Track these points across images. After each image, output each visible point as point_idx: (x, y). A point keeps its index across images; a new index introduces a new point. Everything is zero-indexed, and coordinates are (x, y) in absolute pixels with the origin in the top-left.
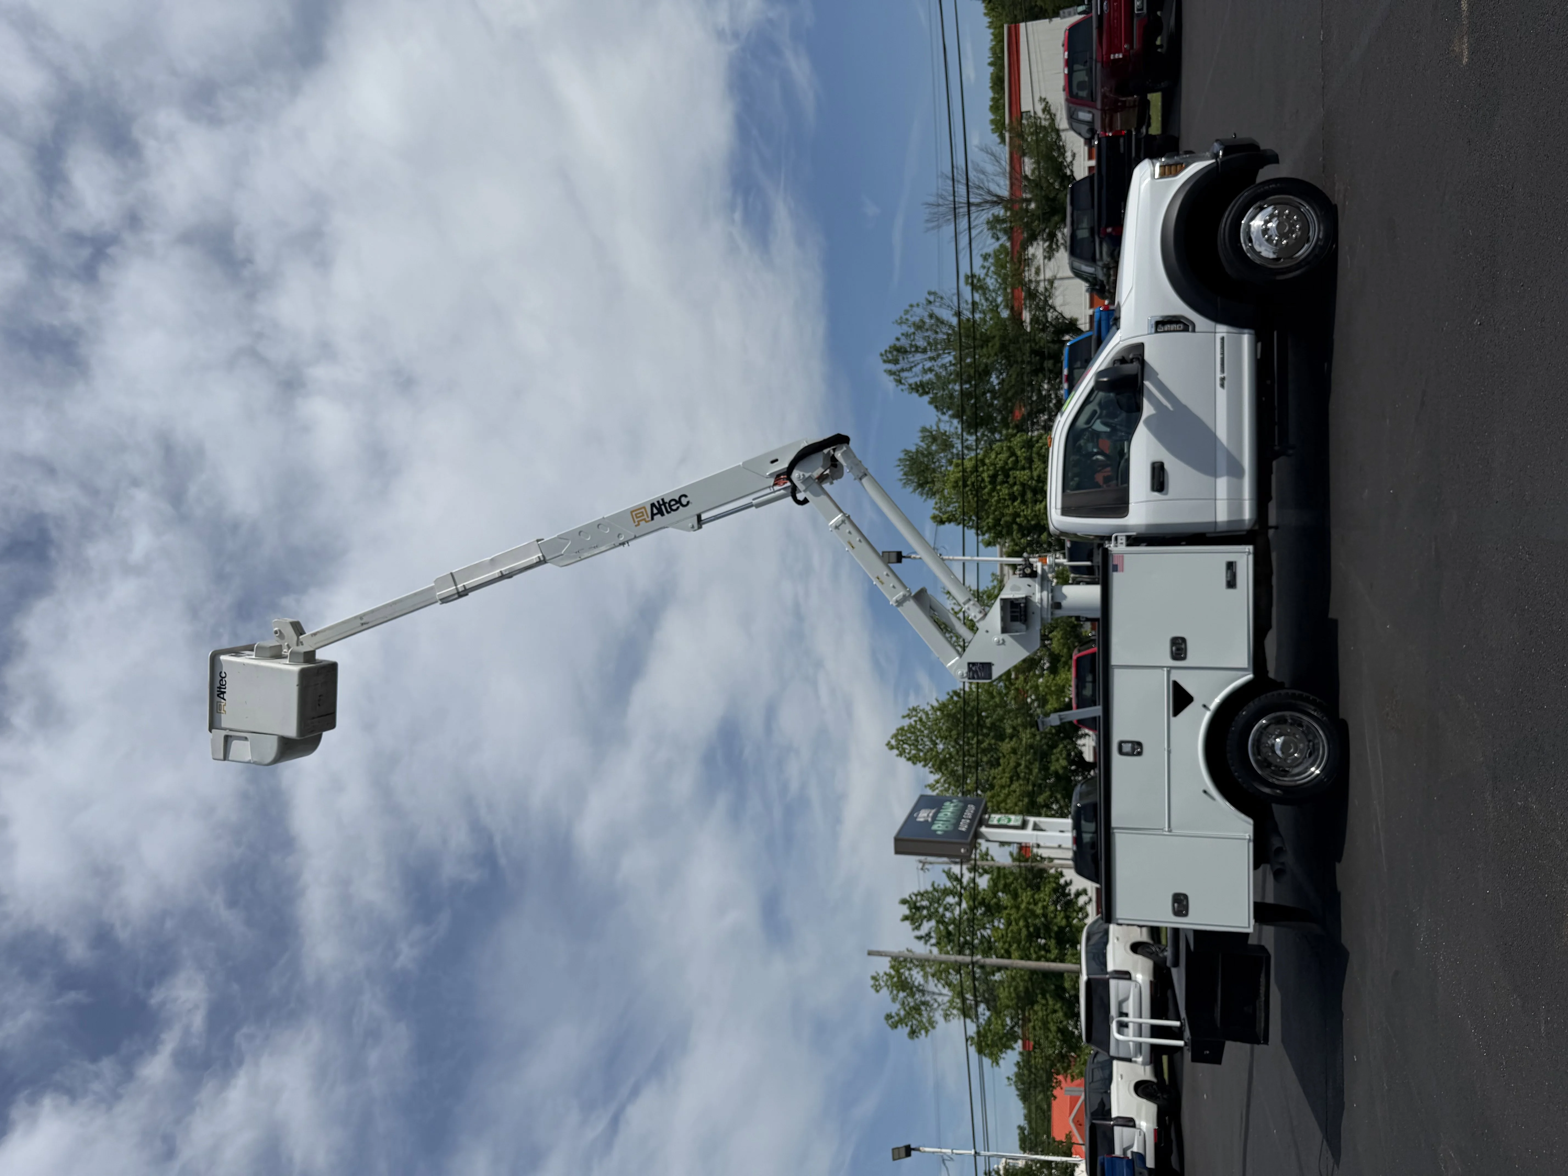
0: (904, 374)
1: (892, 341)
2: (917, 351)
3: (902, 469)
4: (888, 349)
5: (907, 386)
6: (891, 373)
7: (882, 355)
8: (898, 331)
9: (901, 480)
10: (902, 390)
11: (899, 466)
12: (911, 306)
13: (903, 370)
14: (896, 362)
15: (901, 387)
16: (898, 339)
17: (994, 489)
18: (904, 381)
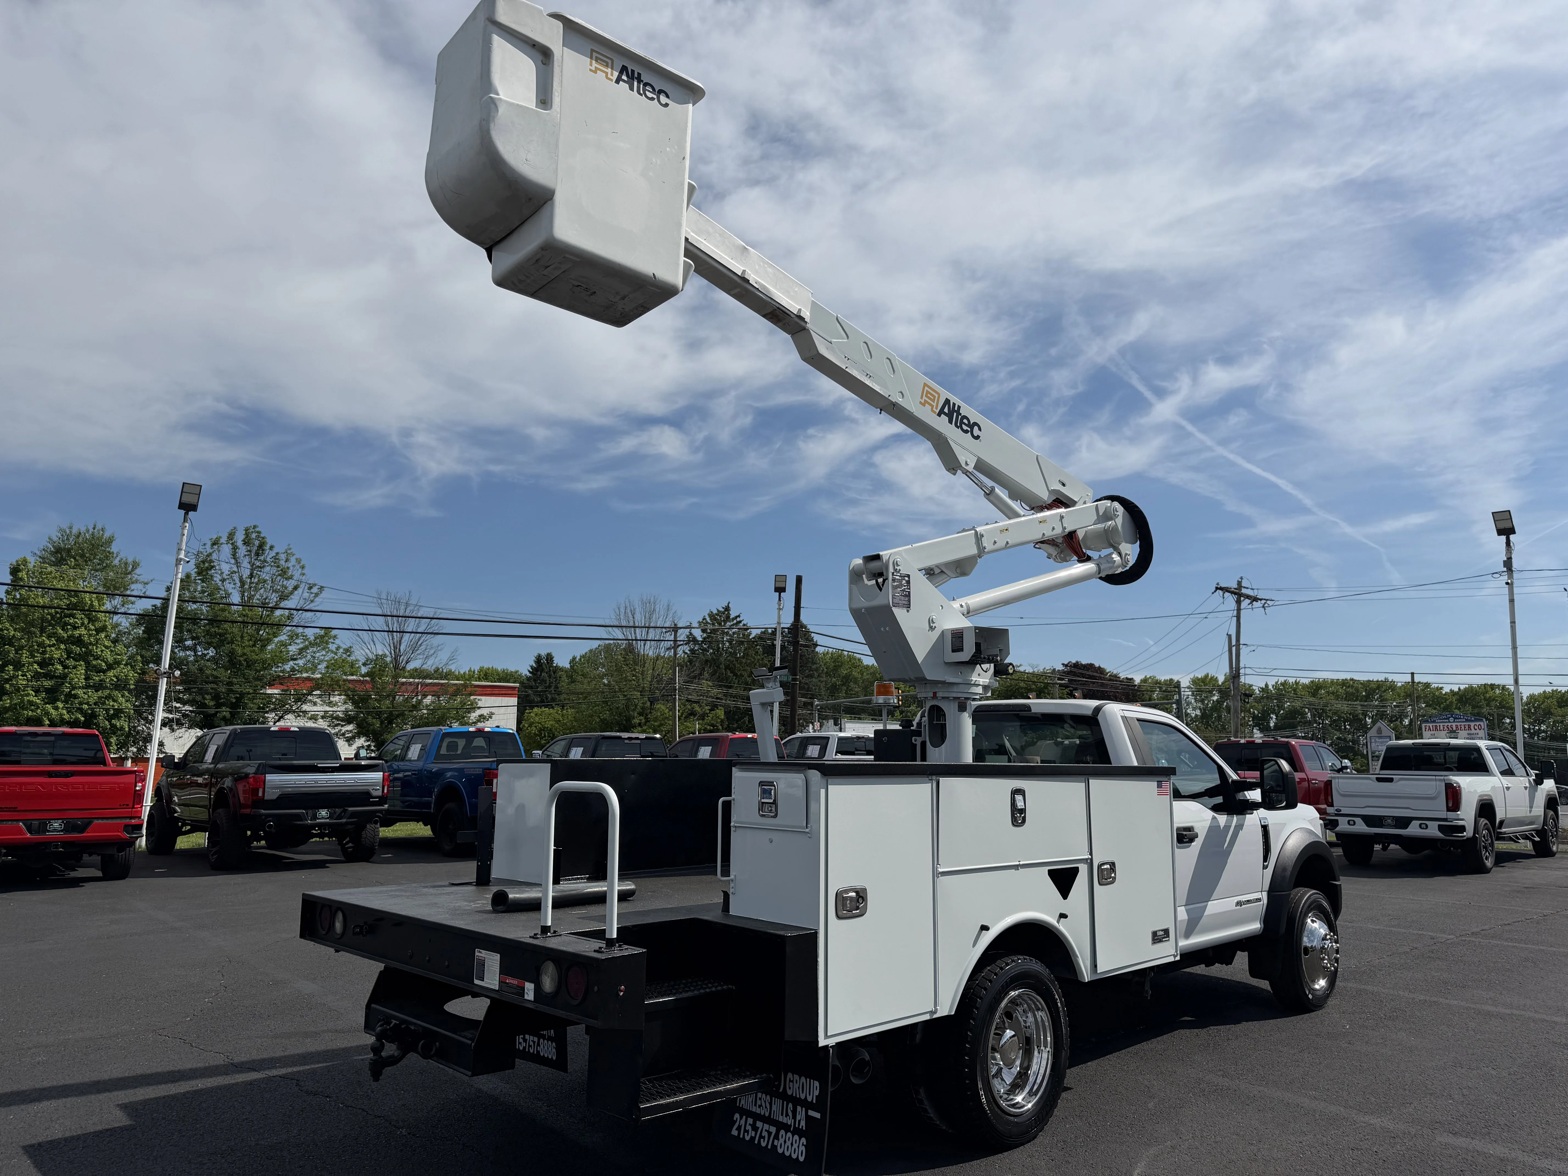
0: (226, 549)
1: (269, 542)
2: (253, 567)
3: (88, 531)
4: (262, 535)
5: (209, 550)
6: (231, 536)
7: (255, 527)
8: (280, 548)
9: (71, 528)
10: (205, 544)
11: (94, 529)
12: (303, 567)
13: (235, 548)
14: (246, 542)
15: (209, 544)
16: (271, 548)
17: (60, 640)
18: (216, 547)
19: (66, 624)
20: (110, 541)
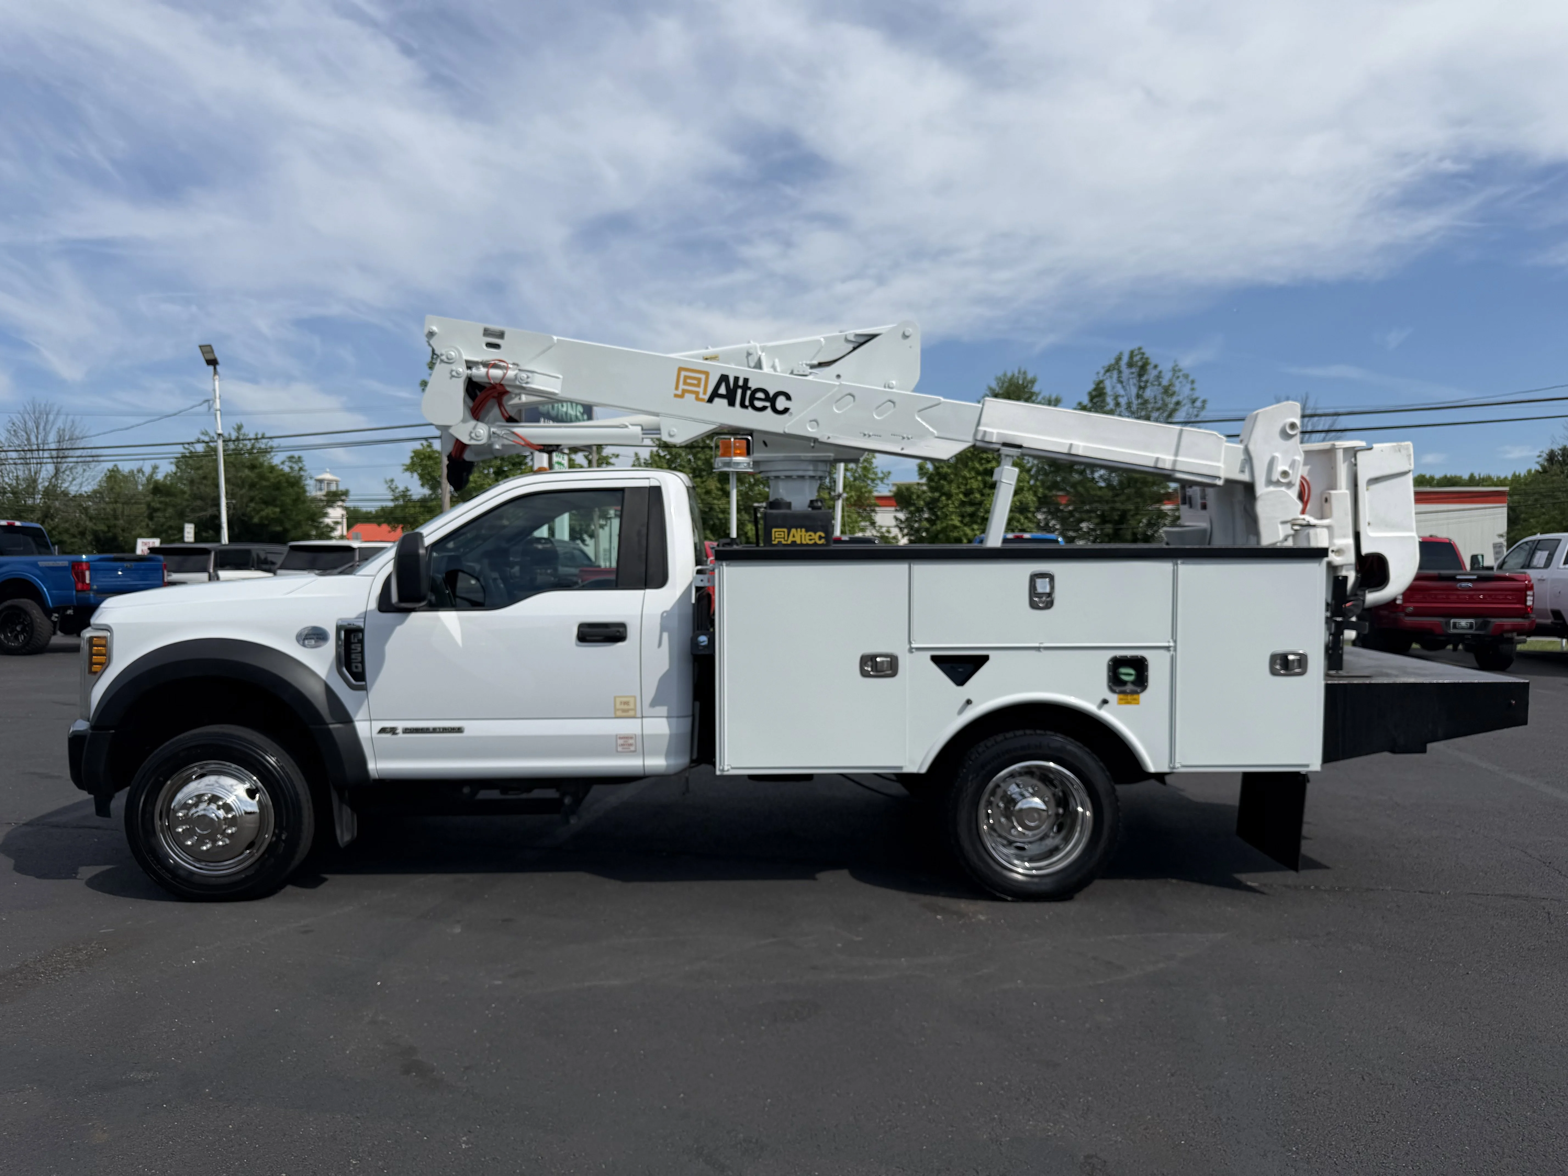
0: (1115, 374)
1: (1153, 361)
2: (1140, 388)
4: (1145, 356)
5: (1101, 378)
6: (1119, 359)
7: (1140, 349)
8: (1166, 367)
10: (1098, 373)
13: (1120, 372)
14: (1130, 365)
15: (1102, 372)
16: (1156, 367)
17: (978, 473)
18: (1108, 374)
19: (982, 459)
20: (1033, 382)
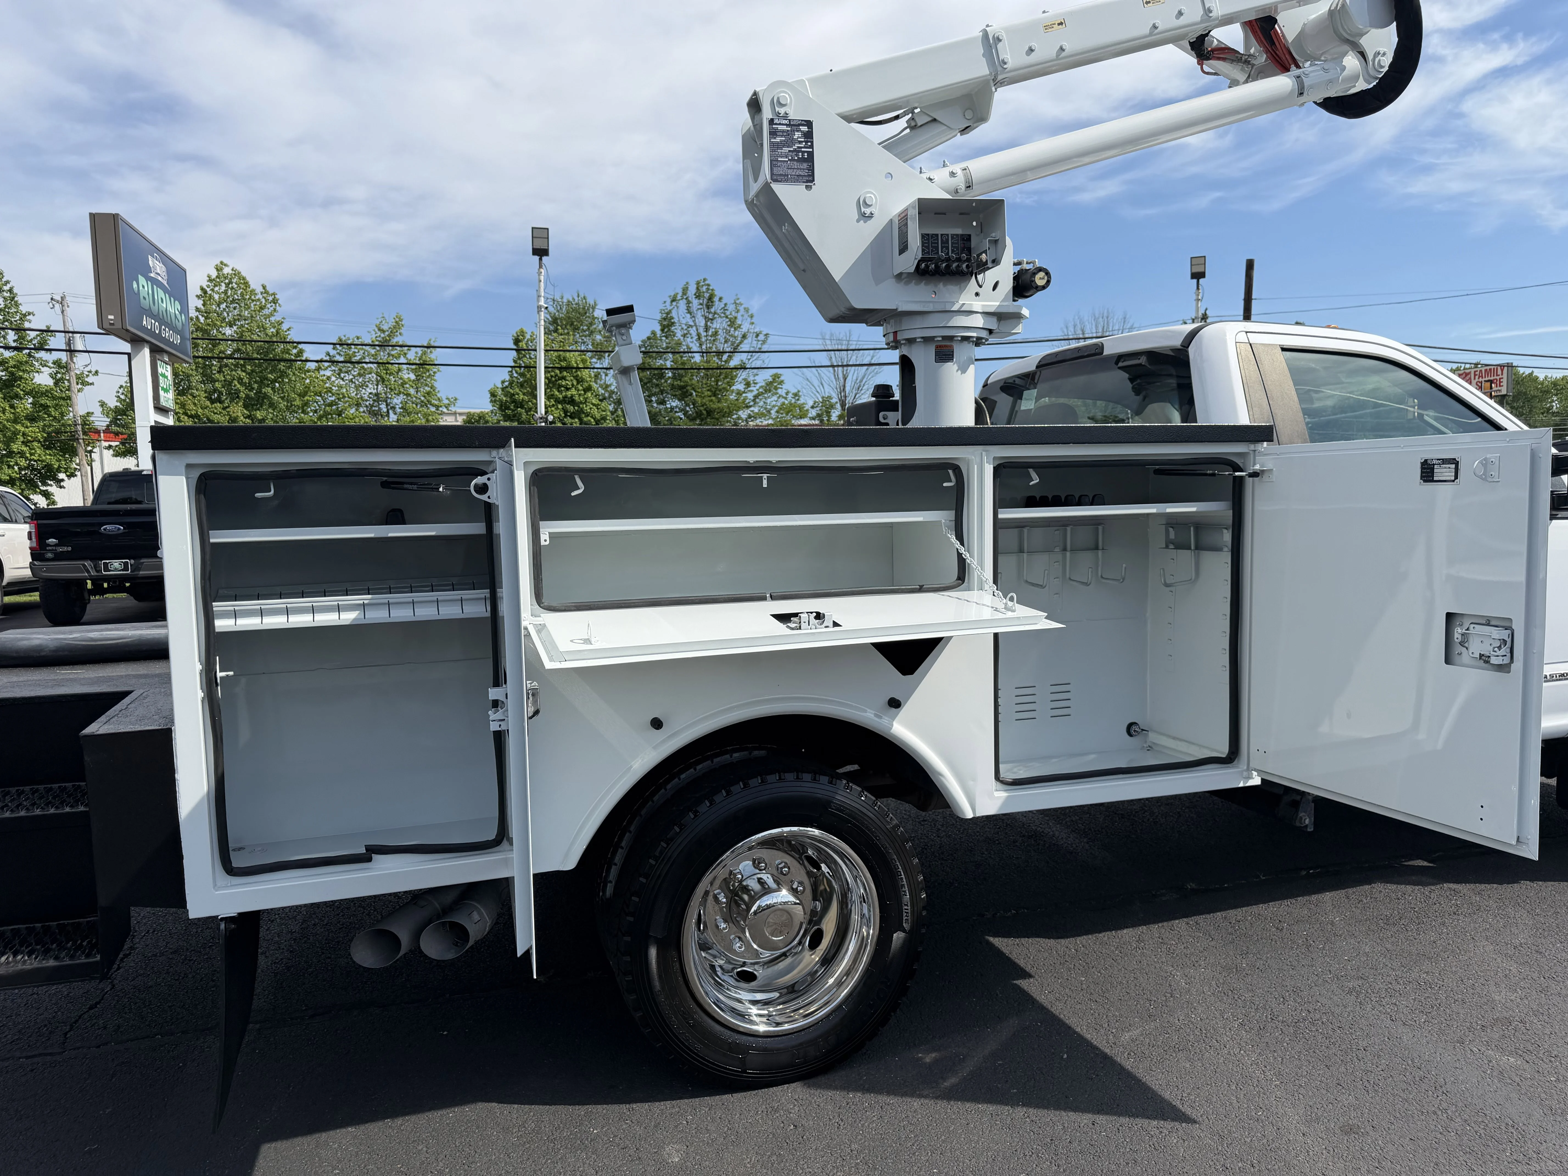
0: (682, 304)
1: (719, 294)
2: (708, 319)
3: (574, 299)
4: (711, 288)
5: (669, 308)
6: (685, 290)
7: (705, 280)
8: (728, 299)
9: (562, 298)
10: (665, 302)
11: (578, 296)
12: (752, 316)
13: (689, 303)
14: (698, 296)
15: (669, 301)
16: (720, 299)
18: (674, 303)
19: (560, 386)
